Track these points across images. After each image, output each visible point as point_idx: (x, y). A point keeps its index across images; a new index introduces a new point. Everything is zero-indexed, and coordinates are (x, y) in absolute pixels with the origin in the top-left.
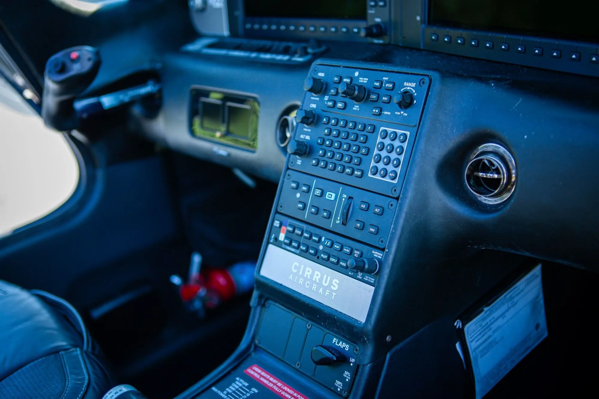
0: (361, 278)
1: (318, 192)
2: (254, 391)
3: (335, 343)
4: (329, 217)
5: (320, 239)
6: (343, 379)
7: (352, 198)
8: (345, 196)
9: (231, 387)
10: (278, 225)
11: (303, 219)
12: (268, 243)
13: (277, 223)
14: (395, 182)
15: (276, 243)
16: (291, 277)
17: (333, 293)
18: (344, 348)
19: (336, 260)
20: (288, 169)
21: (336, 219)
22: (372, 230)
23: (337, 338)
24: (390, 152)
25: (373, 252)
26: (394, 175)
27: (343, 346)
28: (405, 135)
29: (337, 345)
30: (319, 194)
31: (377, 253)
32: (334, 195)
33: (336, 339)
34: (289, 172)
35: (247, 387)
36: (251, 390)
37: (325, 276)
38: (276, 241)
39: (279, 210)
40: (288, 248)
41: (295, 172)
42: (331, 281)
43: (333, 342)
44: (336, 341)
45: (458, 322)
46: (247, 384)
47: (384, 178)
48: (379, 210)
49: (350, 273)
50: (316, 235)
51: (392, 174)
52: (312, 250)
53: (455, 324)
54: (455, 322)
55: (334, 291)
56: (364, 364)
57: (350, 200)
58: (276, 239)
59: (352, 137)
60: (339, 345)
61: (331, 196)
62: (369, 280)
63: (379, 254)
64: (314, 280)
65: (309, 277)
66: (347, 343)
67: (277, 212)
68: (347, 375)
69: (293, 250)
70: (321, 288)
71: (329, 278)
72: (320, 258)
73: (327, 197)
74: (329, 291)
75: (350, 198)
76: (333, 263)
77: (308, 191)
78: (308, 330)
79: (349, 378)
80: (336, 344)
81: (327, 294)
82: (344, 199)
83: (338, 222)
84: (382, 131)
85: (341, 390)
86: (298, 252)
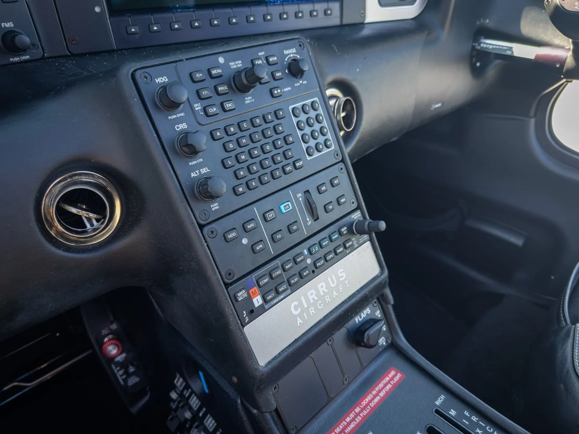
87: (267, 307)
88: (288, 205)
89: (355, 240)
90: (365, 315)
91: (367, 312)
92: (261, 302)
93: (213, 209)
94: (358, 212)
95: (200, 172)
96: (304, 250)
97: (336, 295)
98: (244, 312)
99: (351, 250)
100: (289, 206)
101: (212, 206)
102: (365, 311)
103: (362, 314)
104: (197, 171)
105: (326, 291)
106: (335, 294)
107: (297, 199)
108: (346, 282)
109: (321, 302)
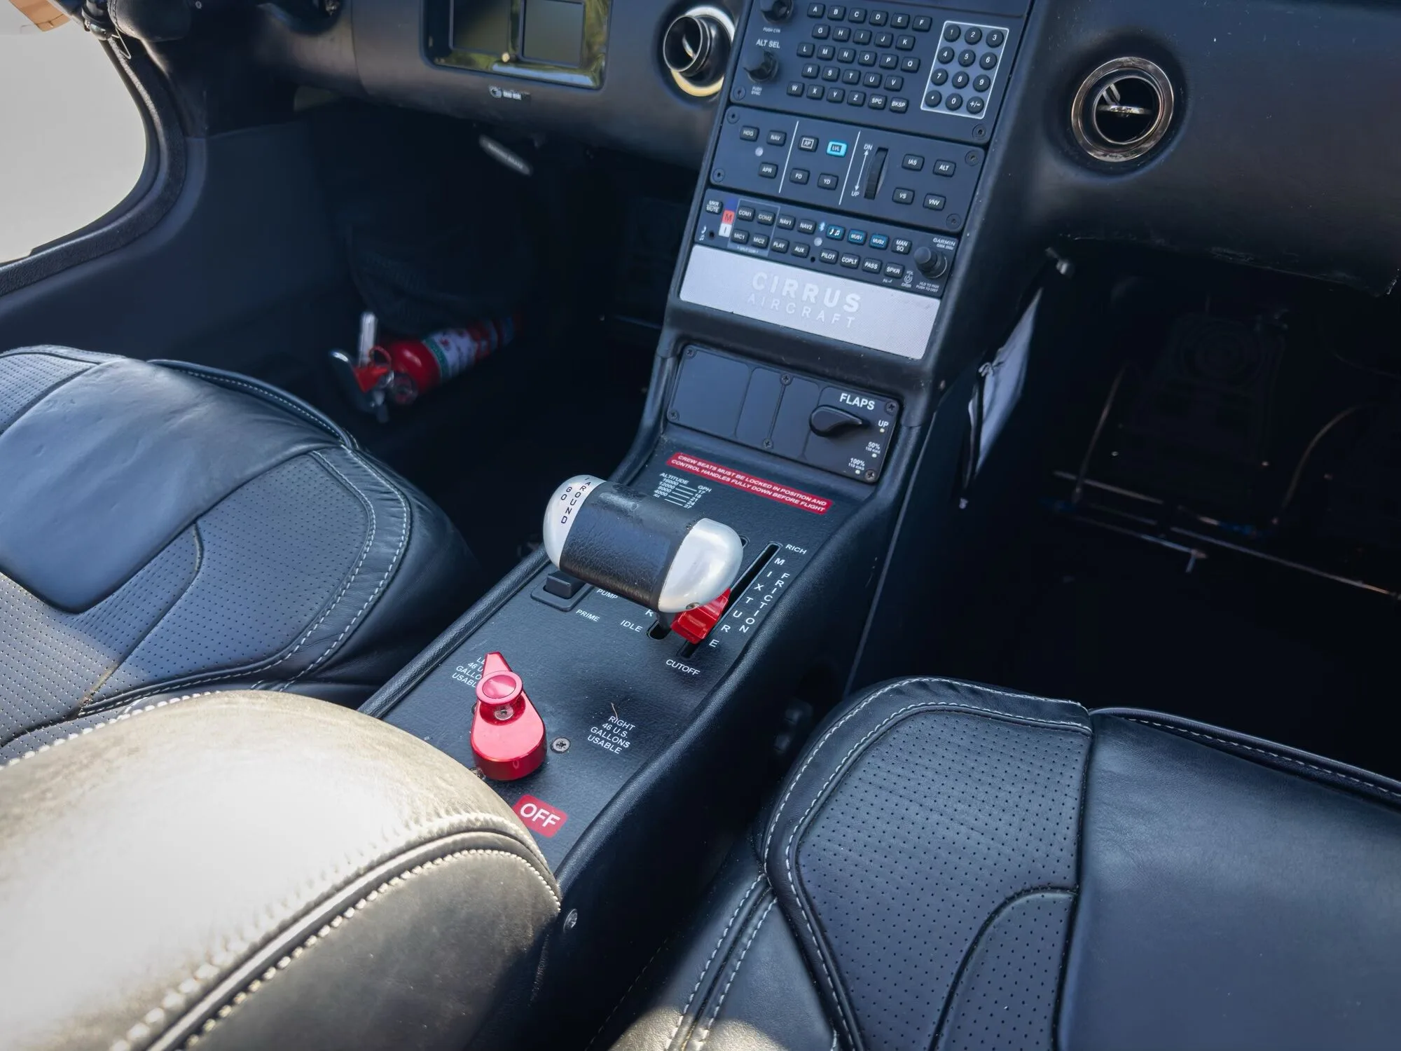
0: (910, 286)
1: (809, 143)
2: (704, 490)
3: (844, 401)
4: (835, 187)
5: (816, 226)
6: (865, 456)
7: (886, 150)
8: (869, 147)
9: (660, 488)
10: (716, 209)
11: (775, 195)
12: (693, 243)
13: (713, 206)
14: (980, 117)
15: (710, 242)
16: (752, 298)
17: (849, 318)
18: (865, 407)
19: (856, 261)
20: (730, 103)
21: (850, 187)
22: (934, 202)
23: (848, 392)
24: (967, 66)
25: (935, 240)
26: (979, 105)
27: (862, 403)
28: (1001, 35)
29: (850, 403)
30: (810, 145)
31: (943, 241)
32: (844, 146)
33: (846, 395)
34: (731, 110)
35: (688, 485)
36: (698, 490)
37: (829, 291)
38: (713, 240)
39: (713, 181)
40: (742, 248)
41: (747, 110)
42: (843, 297)
43: (841, 400)
44: (847, 397)
45: (986, 366)
46: (685, 482)
47: (957, 111)
48: (947, 167)
49: (885, 281)
50: (807, 221)
51: (975, 103)
52: (800, 247)
53: (981, 370)
54: (980, 367)
55: (851, 314)
56: (912, 425)
57: (882, 154)
58: (712, 234)
59: (882, 40)
60: (854, 402)
61: (835, 148)
62: (928, 289)
63: (947, 242)
64: (805, 298)
65: (793, 295)
66: (869, 398)
67: (709, 185)
68: (874, 448)
69: (753, 251)
70: (822, 312)
71: (838, 293)
72: (817, 259)
73: (829, 151)
74: (839, 315)
75: (880, 149)
76: (849, 266)
77: (783, 143)
78: (786, 385)
79: (879, 452)
80: (847, 402)
81: (835, 321)
82: (866, 153)
83: (856, 194)
84: (949, 27)
85: (863, 473)
86: (765, 253)
87: (731, 245)
88: (840, 147)
89: (911, 276)
90: (861, 406)
91: (868, 405)
92: (727, 234)
93: (752, 92)
94: (952, 241)
95: (768, 43)
96: (820, 223)
97: (821, 318)
98: (705, 228)
99: (892, 282)
100: (840, 149)
101: (754, 88)
102: (866, 401)
103: (857, 399)
104: (766, 41)
105: (813, 300)
106: (822, 316)
107: (861, 150)
108: (850, 319)
109: (794, 306)
